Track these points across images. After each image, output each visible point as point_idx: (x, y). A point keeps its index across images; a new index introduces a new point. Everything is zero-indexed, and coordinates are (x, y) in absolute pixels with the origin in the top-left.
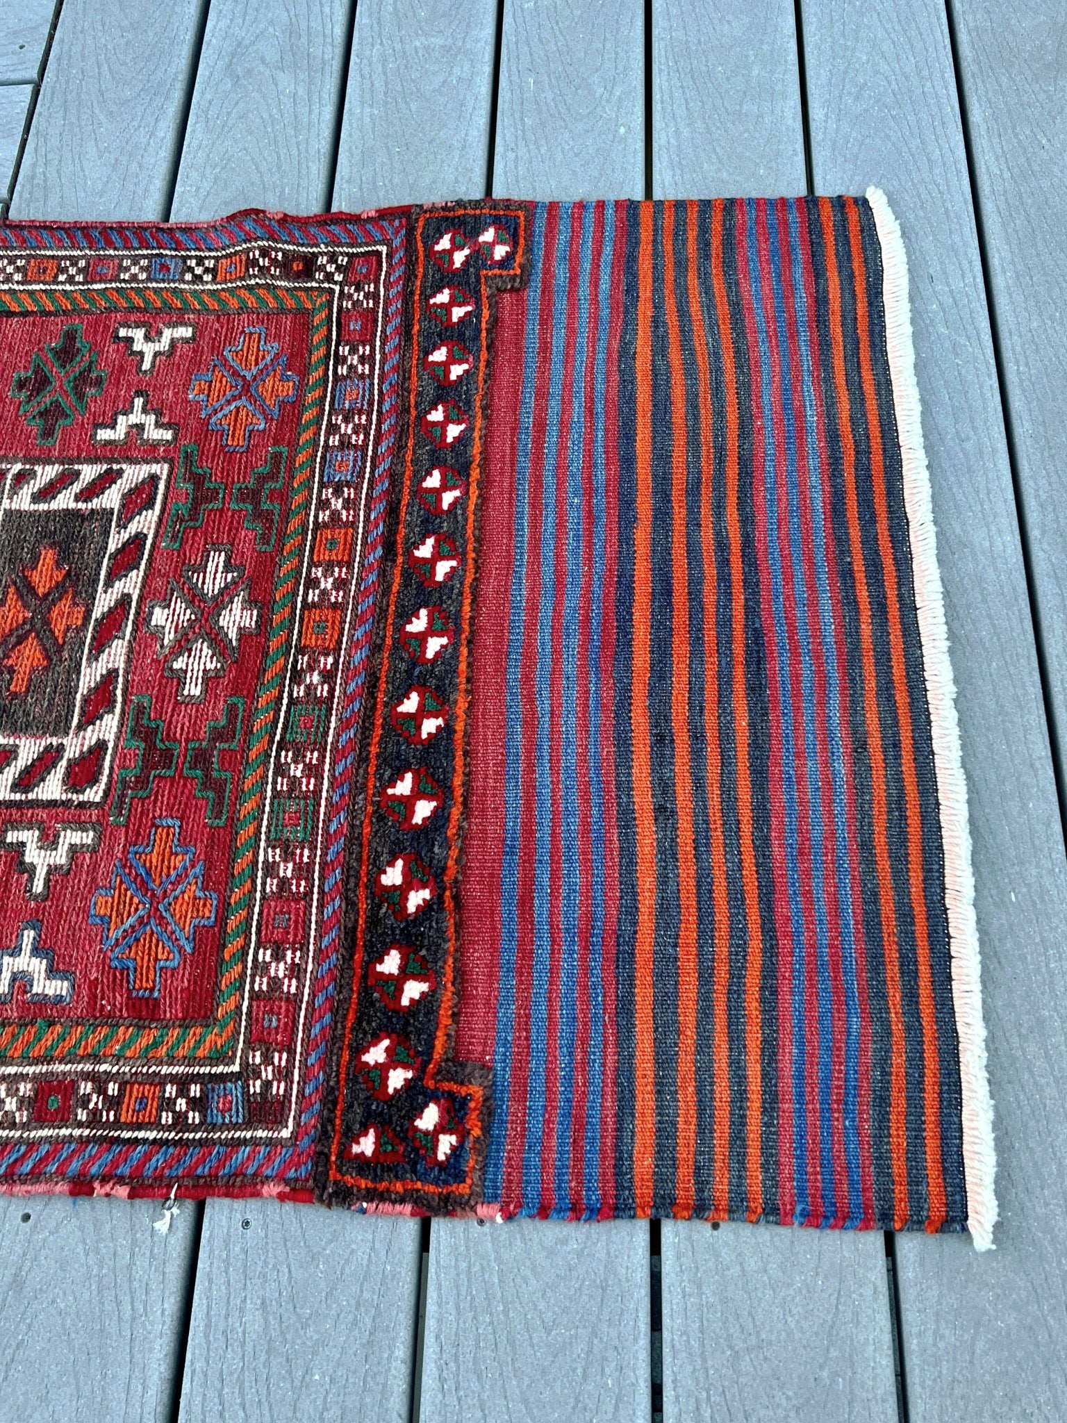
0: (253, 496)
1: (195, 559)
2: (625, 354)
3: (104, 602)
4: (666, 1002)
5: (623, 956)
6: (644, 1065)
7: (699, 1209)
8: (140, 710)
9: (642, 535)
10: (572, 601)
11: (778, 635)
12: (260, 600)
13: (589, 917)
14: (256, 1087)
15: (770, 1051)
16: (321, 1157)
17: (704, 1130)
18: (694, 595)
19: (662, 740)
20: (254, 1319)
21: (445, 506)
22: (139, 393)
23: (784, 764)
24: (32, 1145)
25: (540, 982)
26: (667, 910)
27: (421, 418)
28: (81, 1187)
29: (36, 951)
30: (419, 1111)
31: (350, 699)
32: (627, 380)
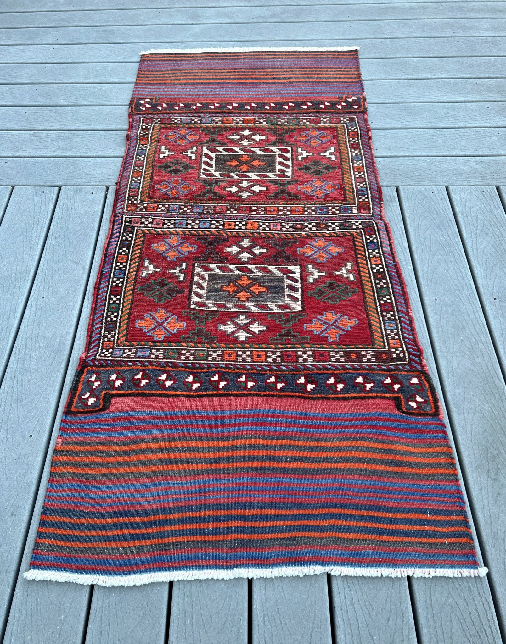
0: (213, 133)
1: (230, 140)
2: (180, 84)
3: (241, 153)
4: (324, 78)
5: (318, 83)
6: (336, 80)
7: (359, 74)
8: (269, 145)
9: (227, 81)
10: (243, 90)
11: (252, 66)
12: (242, 129)
13: (310, 86)
14: (348, 122)
15: (332, 68)
16: (359, 112)
17: (346, 74)
19: (274, 79)
20: (387, 120)
21: (219, 105)
22: (181, 153)
23: (278, 66)
24: (363, 148)
25: (323, 91)
26: (308, 78)
27: (195, 110)
28: (370, 138)
29: (325, 152)
30: (349, 101)
31: (266, 116)
32: (188, 84)
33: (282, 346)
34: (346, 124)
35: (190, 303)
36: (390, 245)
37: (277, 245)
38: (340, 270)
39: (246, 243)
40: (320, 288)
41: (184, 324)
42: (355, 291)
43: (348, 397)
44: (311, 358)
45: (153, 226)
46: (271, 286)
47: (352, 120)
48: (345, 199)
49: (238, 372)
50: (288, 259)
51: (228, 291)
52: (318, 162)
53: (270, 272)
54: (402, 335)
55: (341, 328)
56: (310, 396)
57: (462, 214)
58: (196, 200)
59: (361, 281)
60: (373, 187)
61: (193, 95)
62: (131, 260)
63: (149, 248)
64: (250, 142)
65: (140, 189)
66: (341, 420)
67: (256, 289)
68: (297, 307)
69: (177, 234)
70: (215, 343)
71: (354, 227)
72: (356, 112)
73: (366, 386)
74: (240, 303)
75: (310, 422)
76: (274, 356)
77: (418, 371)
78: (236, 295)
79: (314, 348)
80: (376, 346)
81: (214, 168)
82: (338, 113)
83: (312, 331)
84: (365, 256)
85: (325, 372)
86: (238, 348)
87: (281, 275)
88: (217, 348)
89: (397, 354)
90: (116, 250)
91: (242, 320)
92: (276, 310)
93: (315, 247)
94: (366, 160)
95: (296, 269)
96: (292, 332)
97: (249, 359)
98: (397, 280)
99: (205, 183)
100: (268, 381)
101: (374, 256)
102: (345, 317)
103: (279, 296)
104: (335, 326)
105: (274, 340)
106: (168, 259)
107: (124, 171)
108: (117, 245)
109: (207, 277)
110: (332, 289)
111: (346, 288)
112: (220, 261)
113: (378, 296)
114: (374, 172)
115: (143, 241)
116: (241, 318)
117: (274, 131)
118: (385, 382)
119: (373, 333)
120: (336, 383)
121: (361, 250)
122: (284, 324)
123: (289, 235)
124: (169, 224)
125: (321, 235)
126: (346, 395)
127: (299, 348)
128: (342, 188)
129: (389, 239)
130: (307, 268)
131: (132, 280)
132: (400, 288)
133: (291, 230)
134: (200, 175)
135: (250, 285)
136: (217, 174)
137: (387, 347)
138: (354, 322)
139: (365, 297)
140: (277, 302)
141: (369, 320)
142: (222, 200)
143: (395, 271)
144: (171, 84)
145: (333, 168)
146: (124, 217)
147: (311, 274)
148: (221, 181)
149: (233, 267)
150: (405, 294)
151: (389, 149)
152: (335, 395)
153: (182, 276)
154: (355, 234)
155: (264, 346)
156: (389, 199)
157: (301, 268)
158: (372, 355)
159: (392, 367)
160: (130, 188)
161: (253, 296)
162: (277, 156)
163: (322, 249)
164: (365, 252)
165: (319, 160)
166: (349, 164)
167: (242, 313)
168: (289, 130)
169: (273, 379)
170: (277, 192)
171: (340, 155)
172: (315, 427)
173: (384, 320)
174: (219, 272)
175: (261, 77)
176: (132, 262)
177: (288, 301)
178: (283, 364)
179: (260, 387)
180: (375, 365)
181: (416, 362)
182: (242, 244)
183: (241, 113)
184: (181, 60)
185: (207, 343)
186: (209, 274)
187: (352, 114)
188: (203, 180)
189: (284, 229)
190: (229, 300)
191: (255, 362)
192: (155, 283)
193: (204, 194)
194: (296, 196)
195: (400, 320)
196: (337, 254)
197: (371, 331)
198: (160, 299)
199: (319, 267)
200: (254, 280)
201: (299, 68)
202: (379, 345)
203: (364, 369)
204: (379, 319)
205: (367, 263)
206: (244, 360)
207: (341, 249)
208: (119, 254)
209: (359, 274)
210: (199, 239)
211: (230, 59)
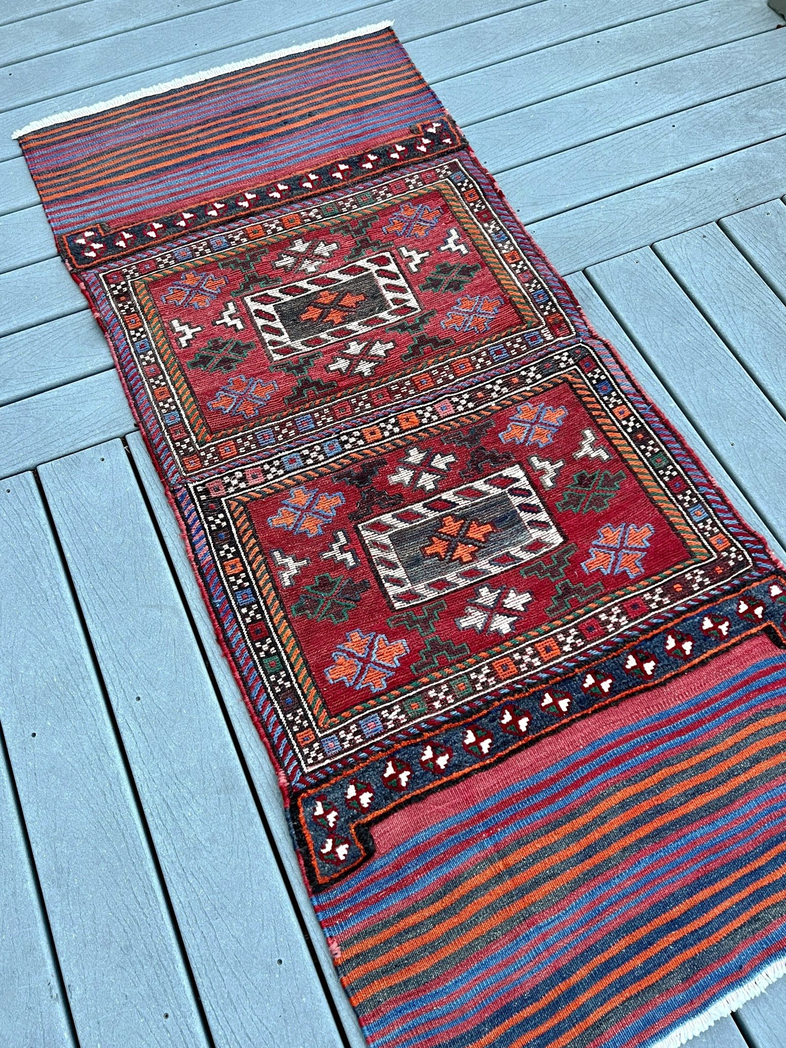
0: (246, 265)
1: (282, 270)
2: (127, 182)
3: (314, 288)
4: (367, 97)
5: (362, 110)
6: (388, 97)
7: (418, 74)
8: (350, 257)
9: (209, 151)
10: (245, 160)
11: (233, 107)
12: (290, 241)
13: (353, 121)
14: (449, 173)
15: (367, 75)
16: (458, 150)
17: (398, 80)
18: (227, 131)
19: (285, 122)
20: (505, 152)
21: (223, 205)
22: (214, 324)
24: (499, 215)
25: (379, 125)
26: (341, 105)
27: (186, 228)
28: (500, 195)
29: (446, 243)
30: (432, 133)
31: (314, 202)
32: (141, 176)
33: (571, 617)
34: (449, 177)
35: (390, 601)
36: (628, 377)
37: (465, 440)
38: (580, 448)
39: (415, 456)
40: (569, 492)
41: (402, 643)
42: (620, 477)
43: (707, 658)
44: (624, 618)
45: (250, 484)
46: (495, 518)
47: (454, 167)
48: (522, 320)
49: (534, 692)
50: (494, 459)
51: (437, 554)
52: (445, 265)
53: (480, 493)
54: (722, 523)
55: (636, 549)
56: (656, 682)
57: (695, 287)
58: (293, 407)
59: (620, 455)
60: (553, 284)
61: (163, 197)
62: (250, 564)
63: (267, 527)
64: (317, 263)
65: (186, 421)
66: (716, 700)
67: (477, 533)
68: (554, 538)
69: (299, 484)
70: (470, 657)
71: (562, 365)
72: (452, 152)
73: (720, 630)
74: (467, 568)
75: (680, 724)
76: (570, 640)
77: (772, 573)
78: (452, 556)
79: (617, 598)
80: (699, 558)
81: (286, 335)
82: (425, 161)
83: (599, 570)
84: (603, 410)
85: (655, 632)
86: (509, 649)
87: (500, 491)
88: (477, 663)
89: (734, 560)
90: (213, 556)
91: (487, 596)
92: (526, 557)
93: (524, 422)
94: (516, 238)
95: (515, 472)
96: (570, 585)
97: (536, 662)
98: (667, 433)
99: (289, 369)
100: (586, 685)
101: (616, 404)
102: (631, 527)
103: (518, 531)
104: (627, 548)
105: (553, 610)
106: (310, 536)
107: (134, 395)
108: (208, 544)
109: (388, 542)
110: (586, 486)
111: (606, 476)
112: (394, 504)
113: (657, 471)
114: (539, 256)
115: (249, 519)
116: (483, 594)
117: (344, 227)
118: (741, 611)
119: (682, 538)
120: (679, 643)
121: (592, 403)
122: (553, 576)
123: (474, 416)
124: (273, 470)
125: (520, 398)
126: (702, 657)
127: (597, 608)
128: (509, 302)
129: (623, 368)
130: (531, 464)
131: (274, 600)
132: (677, 445)
133: (471, 405)
134: (270, 358)
135: (464, 529)
136: (297, 344)
137: (714, 553)
138: (647, 531)
139: (640, 482)
140: (520, 542)
141: (667, 518)
142: (335, 392)
143: (657, 419)
144: (111, 185)
145: (475, 269)
146: (191, 486)
147: (543, 472)
148: (313, 357)
149: (418, 507)
150: (689, 453)
151: (535, 204)
152: (689, 665)
153: (349, 556)
154: (570, 377)
155: (545, 627)
156: (583, 296)
157: (522, 468)
158: (702, 576)
159: (736, 582)
160: (166, 425)
161: (480, 548)
162: (375, 275)
163: (536, 422)
164: (600, 404)
165: (444, 261)
166: (494, 253)
167: (481, 583)
168: (367, 219)
169: (590, 680)
170: (412, 343)
171: (472, 240)
172: (689, 729)
173: (685, 509)
174: (402, 526)
175: (263, 125)
176: (254, 566)
177: (536, 534)
178: (589, 646)
179: (580, 701)
180: (713, 589)
181: (764, 561)
182: (410, 459)
183: (268, 209)
184: (100, 129)
185: (459, 661)
186: (390, 536)
187: (449, 157)
188: (280, 365)
189: (460, 408)
190: (447, 570)
191: (549, 661)
192: (312, 588)
193: (300, 391)
194: (447, 342)
195: (706, 499)
196: (561, 423)
197: (678, 535)
198: (339, 615)
199: (548, 454)
200: (464, 517)
201: (315, 89)
202: (702, 554)
203: (702, 603)
204: (679, 511)
205: (612, 421)
206: (530, 666)
207: (562, 412)
208: (223, 559)
209: (611, 444)
210: (339, 478)
211: (187, 103)
